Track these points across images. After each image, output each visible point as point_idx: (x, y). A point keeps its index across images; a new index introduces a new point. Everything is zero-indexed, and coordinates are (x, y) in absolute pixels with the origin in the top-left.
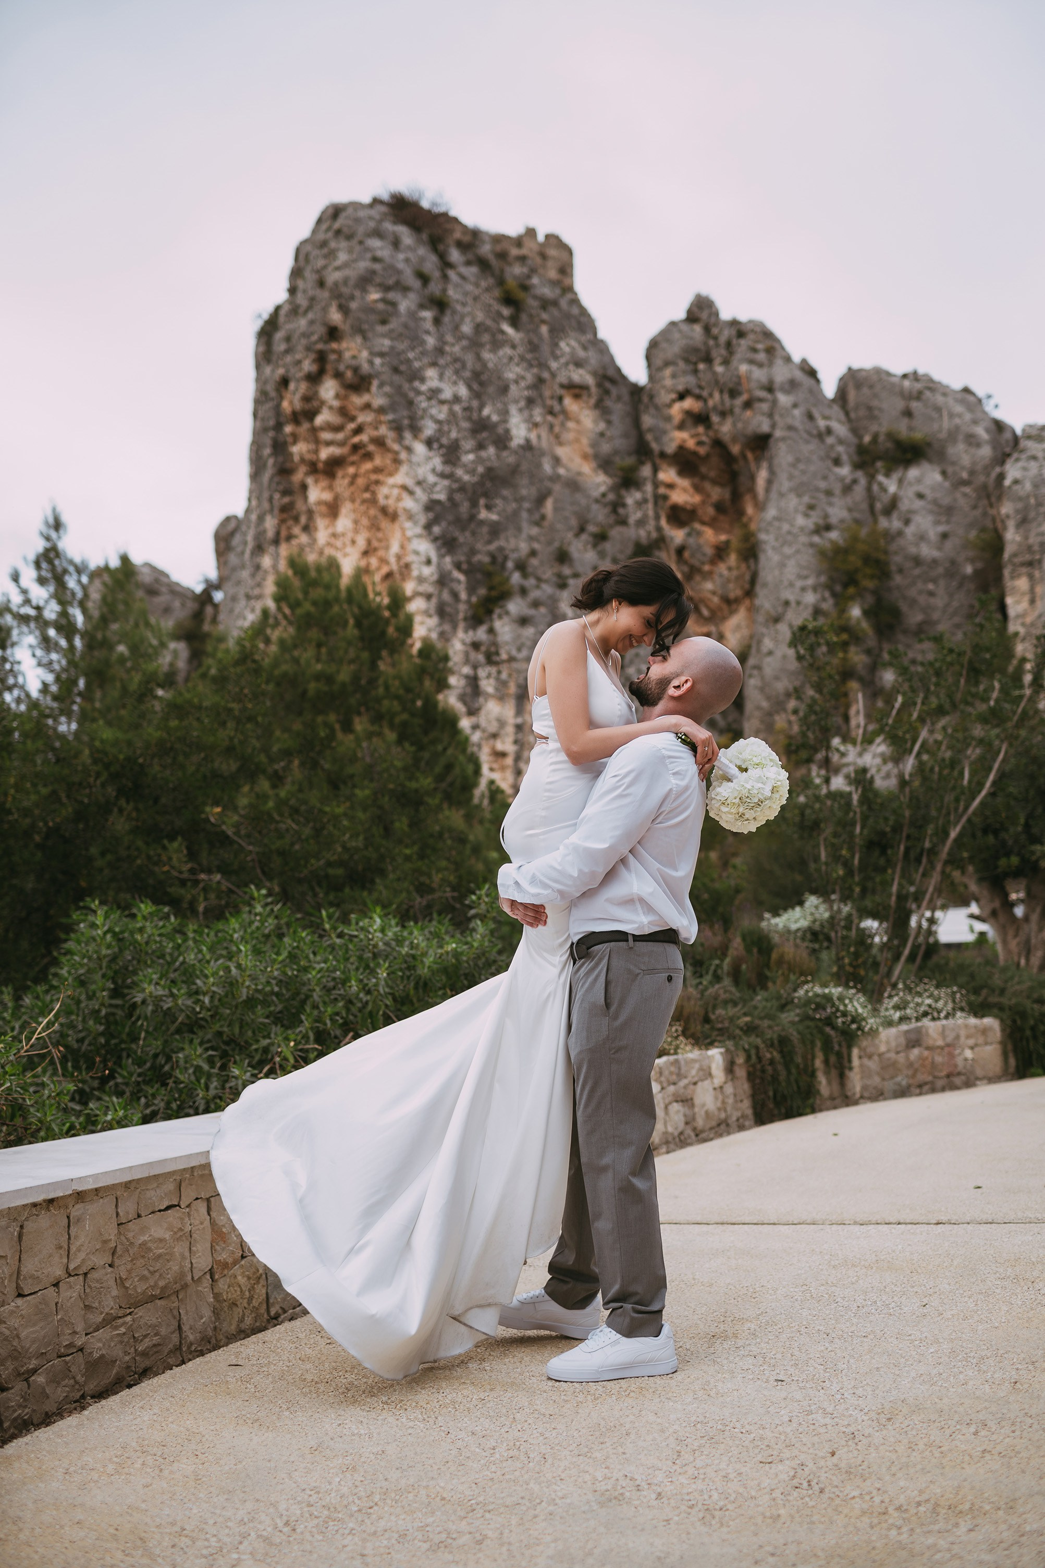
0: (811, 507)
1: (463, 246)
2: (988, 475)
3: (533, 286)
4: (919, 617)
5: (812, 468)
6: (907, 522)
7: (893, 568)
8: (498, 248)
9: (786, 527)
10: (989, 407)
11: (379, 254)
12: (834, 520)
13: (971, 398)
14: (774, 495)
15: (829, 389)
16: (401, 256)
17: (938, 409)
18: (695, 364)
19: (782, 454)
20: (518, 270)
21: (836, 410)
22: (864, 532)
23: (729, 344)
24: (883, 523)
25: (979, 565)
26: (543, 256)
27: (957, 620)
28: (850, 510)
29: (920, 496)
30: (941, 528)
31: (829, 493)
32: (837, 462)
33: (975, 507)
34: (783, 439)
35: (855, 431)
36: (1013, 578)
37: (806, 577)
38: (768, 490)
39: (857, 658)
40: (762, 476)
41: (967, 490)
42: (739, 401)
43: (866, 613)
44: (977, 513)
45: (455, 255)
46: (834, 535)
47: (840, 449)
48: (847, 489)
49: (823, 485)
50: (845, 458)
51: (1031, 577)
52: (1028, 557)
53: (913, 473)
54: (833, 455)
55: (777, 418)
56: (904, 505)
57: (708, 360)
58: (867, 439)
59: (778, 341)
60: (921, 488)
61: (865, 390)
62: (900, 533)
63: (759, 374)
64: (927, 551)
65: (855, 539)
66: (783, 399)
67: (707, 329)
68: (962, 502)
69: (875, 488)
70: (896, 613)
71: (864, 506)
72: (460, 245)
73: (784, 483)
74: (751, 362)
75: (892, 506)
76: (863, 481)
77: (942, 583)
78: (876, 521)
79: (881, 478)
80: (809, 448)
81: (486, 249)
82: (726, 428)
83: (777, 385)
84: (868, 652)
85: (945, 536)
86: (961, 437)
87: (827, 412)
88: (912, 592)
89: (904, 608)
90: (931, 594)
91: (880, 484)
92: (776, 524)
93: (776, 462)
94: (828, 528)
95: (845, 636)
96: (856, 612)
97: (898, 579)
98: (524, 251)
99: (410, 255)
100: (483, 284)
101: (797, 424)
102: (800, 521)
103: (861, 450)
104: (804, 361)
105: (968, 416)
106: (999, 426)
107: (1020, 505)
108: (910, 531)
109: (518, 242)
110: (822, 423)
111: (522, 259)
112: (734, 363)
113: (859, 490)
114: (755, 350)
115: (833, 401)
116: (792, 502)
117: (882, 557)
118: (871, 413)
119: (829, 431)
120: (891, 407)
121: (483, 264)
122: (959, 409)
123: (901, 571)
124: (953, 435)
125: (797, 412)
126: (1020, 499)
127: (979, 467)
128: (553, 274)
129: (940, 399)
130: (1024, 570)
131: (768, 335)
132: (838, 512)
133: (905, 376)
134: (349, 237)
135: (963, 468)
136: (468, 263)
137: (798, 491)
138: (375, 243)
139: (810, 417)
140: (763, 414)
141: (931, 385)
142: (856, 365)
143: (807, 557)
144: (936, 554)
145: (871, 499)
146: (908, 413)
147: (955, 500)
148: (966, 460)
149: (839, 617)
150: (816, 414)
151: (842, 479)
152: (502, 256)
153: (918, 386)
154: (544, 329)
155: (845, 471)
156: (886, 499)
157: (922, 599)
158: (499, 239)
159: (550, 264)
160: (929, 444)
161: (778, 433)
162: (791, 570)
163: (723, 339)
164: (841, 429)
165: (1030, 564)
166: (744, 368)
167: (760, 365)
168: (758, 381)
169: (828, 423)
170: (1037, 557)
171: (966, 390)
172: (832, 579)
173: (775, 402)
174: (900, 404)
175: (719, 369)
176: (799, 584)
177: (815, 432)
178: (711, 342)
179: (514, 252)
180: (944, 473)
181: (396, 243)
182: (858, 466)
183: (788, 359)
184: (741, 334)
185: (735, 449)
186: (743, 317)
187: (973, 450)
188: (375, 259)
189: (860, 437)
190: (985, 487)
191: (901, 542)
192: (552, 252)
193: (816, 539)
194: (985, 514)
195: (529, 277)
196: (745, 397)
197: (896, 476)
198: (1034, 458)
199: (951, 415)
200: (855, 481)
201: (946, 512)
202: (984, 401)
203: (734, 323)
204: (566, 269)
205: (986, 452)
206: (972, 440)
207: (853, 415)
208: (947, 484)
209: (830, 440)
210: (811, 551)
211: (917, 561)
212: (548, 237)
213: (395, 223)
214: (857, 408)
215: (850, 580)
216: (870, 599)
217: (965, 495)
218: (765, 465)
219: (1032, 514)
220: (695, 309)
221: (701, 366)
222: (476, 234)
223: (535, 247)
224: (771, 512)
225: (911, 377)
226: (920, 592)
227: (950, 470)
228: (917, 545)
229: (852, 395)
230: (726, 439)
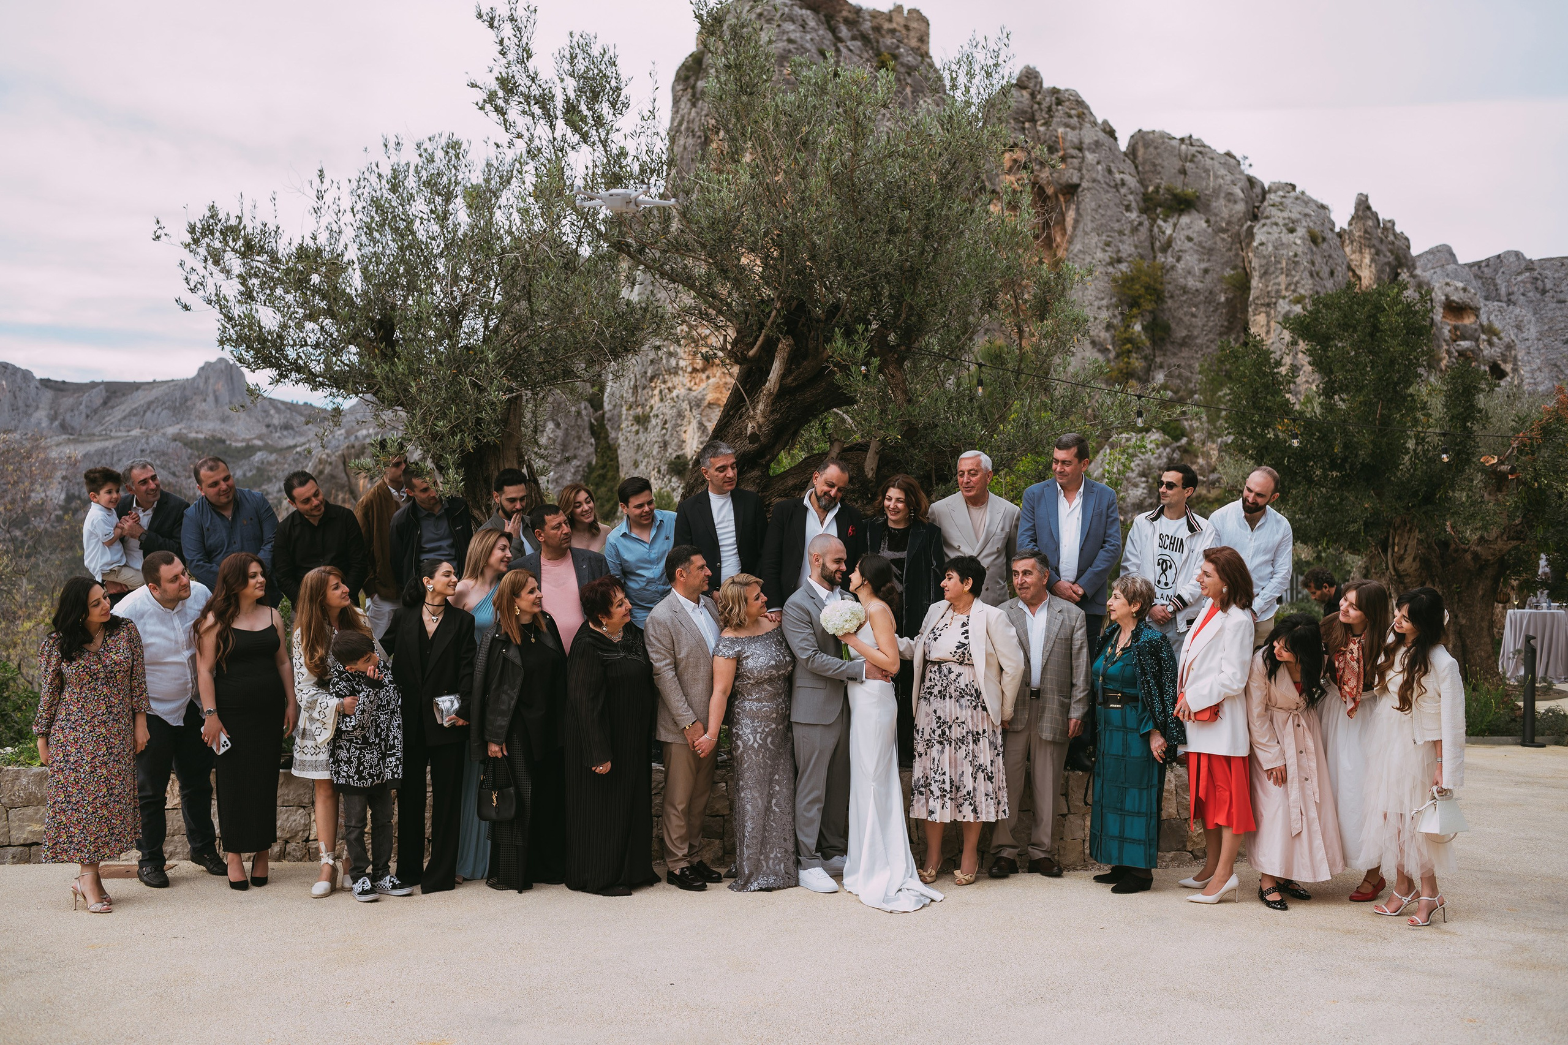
0: (1108, 244)
1: (850, 23)
2: (1242, 226)
3: (902, 55)
4: (1184, 333)
5: (1109, 213)
6: (1179, 259)
7: (1167, 294)
8: (875, 23)
9: (1088, 259)
10: (1244, 167)
11: (792, 36)
12: (1124, 255)
13: (1232, 161)
14: (1079, 232)
15: (1123, 145)
16: (808, 37)
17: (1207, 171)
18: (1023, 123)
19: (1088, 201)
20: (889, 41)
21: (1128, 165)
22: (1145, 265)
23: (1050, 109)
24: (1161, 258)
25: (1231, 296)
26: (907, 28)
27: (1211, 336)
28: (1136, 247)
29: (1190, 239)
30: (1203, 265)
31: (1121, 233)
32: (1128, 208)
33: (1230, 250)
34: (1089, 189)
35: (1141, 182)
36: (1255, 315)
37: (1103, 299)
38: (1074, 228)
39: (1137, 363)
40: (1071, 215)
41: (1225, 236)
42: (1056, 156)
43: (1144, 328)
44: (1231, 254)
45: (844, 32)
46: (1123, 267)
47: (1131, 197)
48: (1135, 230)
49: (1116, 226)
50: (1134, 205)
51: (1268, 315)
52: (1267, 300)
53: (1185, 220)
54: (1126, 203)
55: (1084, 171)
56: (1177, 246)
57: (1033, 120)
58: (1151, 189)
59: (1087, 108)
60: (1189, 233)
61: (1151, 149)
62: (1173, 268)
63: (1072, 136)
64: (1192, 283)
65: (1139, 270)
66: (1090, 157)
67: (1033, 95)
68: (1220, 245)
69: (1156, 230)
70: (1167, 329)
71: (1147, 244)
72: (846, 21)
73: (1088, 224)
74: (1067, 125)
75: (1168, 245)
76: (1146, 223)
77: (1202, 307)
78: (1155, 257)
79: (1160, 222)
80: (1108, 197)
81: (867, 26)
82: (1045, 174)
83: (1085, 146)
84: (1145, 358)
85: (1206, 271)
86: (1222, 195)
87: (1122, 166)
88: (1180, 314)
89: (1173, 326)
90: (1194, 315)
91: (1159, 227)
92: (1081, 256)
93: (1082, 206)
94: (1119, 261)
95: (1129, 346)
96: (1138, 327)
97: (1170, 302)
98: (894, 25)
99: (814, 35)
100: (865, 55)
101: (1100, 177)
102: (1099, 255)
103: (1146, 198)
104: (1105, 122)
105: (1229, 178)
106: (1251, 181)
107: (1264, 262)
108: (1180, 266)
109: (889, 17)
110: (1118, 176)
111: (893, 31)
112: (1053, 126)
113: (1144, 230)
114: (1070, 116)
115: (1125, 154)
116: (1094, 239)
117: (1158, 286)
118: (1155, 169)
119: (1123, 183)
120: (1171, 165)
121: (864, 38)
122: (1222, 171)
123: (1172, 297)
124: (1216, 192)
125: (1100, 167)
126: (1264, 257)
127: (1234, 220)
128: (914, 43)
129: (1209, 162)
130: (1263, 309)
131: (1080, 103)
132: (1127, 248)
133: (1182, 140)
134: (769, 21)
135: (1222, 218)
136: (854, 38)
137: (1098, 231)
138: (789, 26)
139: (1110, 171)
140: (1074, 168)
141: (1203, 150)
142: (1145, 129)
143: (1103, 284)
144: (1199, 285)
145: (1152, 238)
146: (1183, 172)
147: (1215, 243)
148: (1225, 213)
149: (1125, 331)
150: (1114, 170)
151: (1131, 222)
152: (877, 29)
153: (1193, 149)
154: (908, 90)
155: (1133, 215)
156: (1164, 239)
157: (1186, 319)
158: (875, 14)
159: (912, 34)
160: (1198, 197)
161: (1085, 184)
162: (1090, 293)
163: (1045, 105)
164: (1132, 181)
165: (1268, 305)
166: (1061, 130)
167: (1073, 128)
168: (1072, 141)
169: (1122, 176)
170: (1274, 300)
171: (1229, 154)
172: (1121, 302)
173: (1083, 158)
174: (1178, 164)
175: (1042, 129)
176: (1096, 303)
177: (1112, 184)
178: (1036, 106)
179: (887, 26)
180: (1208, 221)
181: (804, 26)
182: (1143, 211)
183: (1094, 123)
184: (1059, 102)
185: (1050, 191)
186: (1061, 86)
187: (1231, 205)
188: (790, 41)
189: (1146, 187)
190: (1238, 234)
191: (1174, 275)
192: (914, 25)
193: (1110, 269)
194: (1237, 255)
195: (898, 47)
196: (1061, 153)
197: (1171, 221)
198: (1276, 224)
199: (1216, 177)
200: (1141, 224)
201: (1208, 252)
202: (1242, 162)
203: (1055, 91)
204: (923, 39)
205: (1241, 207)
206: (1230, 197)
207: (1140, 168)
208: (1210, 230)
209: (1123, 191)
210: (1106, 278)
211: (1185, 290)
212: (909, 11)
213: (801, 8)
214: (1144, 164)
215: (1134, 303)
216: (1148, 317)
217: (1223, 240)
218: (1073, 207)
219: (1272, 269)
220: (1024, 79)
221: (1027, 125)
222: (858, 11)
223: (902, 22)
224: (1077, 247)
225: (1187, 142)
226: (1185, 314)
227: (1212, 219)
228: (1185, 277)
229: (1141, 152)
230: (1043, 182)
